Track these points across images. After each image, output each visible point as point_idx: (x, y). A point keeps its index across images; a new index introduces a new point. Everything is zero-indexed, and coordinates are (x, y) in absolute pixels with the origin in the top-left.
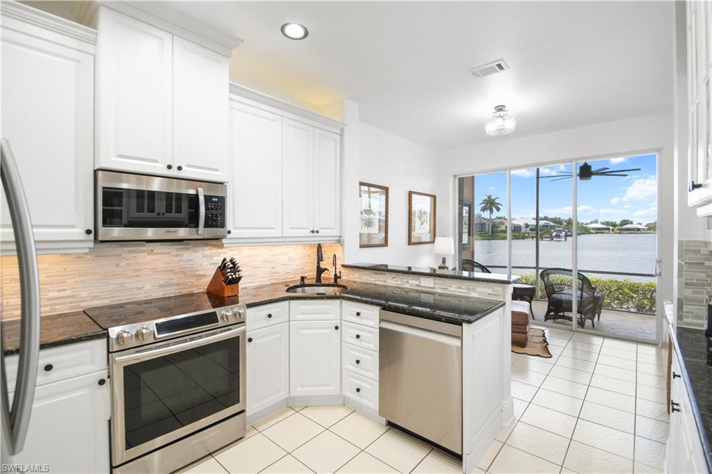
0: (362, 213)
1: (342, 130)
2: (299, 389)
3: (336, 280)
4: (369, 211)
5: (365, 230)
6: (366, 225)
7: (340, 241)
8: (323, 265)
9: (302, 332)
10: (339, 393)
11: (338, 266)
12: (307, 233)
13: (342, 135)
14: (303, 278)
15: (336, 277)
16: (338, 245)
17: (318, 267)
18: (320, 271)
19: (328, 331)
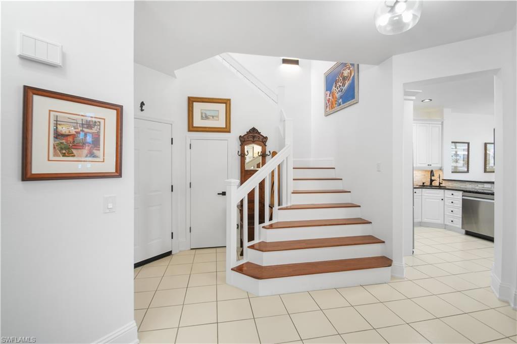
0: (452, 156)
1: (442, 122)
2: (426, 220)
3: (440, 184)
4: (456, 155)
5: (455, 164)
6: (454, 161)
7: (441, 169)
8: (433, 178)
9: (427, 200)
10: (442, 223)
11: (441, 180)
12: (426, 165)
13: (442, 124)
14: (423, 183)
15: (440, 183)
16: (440, 171)
17: (431, 179)
18: (432, 181)
19: (438, 200)
